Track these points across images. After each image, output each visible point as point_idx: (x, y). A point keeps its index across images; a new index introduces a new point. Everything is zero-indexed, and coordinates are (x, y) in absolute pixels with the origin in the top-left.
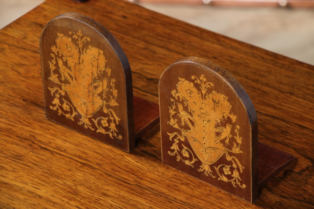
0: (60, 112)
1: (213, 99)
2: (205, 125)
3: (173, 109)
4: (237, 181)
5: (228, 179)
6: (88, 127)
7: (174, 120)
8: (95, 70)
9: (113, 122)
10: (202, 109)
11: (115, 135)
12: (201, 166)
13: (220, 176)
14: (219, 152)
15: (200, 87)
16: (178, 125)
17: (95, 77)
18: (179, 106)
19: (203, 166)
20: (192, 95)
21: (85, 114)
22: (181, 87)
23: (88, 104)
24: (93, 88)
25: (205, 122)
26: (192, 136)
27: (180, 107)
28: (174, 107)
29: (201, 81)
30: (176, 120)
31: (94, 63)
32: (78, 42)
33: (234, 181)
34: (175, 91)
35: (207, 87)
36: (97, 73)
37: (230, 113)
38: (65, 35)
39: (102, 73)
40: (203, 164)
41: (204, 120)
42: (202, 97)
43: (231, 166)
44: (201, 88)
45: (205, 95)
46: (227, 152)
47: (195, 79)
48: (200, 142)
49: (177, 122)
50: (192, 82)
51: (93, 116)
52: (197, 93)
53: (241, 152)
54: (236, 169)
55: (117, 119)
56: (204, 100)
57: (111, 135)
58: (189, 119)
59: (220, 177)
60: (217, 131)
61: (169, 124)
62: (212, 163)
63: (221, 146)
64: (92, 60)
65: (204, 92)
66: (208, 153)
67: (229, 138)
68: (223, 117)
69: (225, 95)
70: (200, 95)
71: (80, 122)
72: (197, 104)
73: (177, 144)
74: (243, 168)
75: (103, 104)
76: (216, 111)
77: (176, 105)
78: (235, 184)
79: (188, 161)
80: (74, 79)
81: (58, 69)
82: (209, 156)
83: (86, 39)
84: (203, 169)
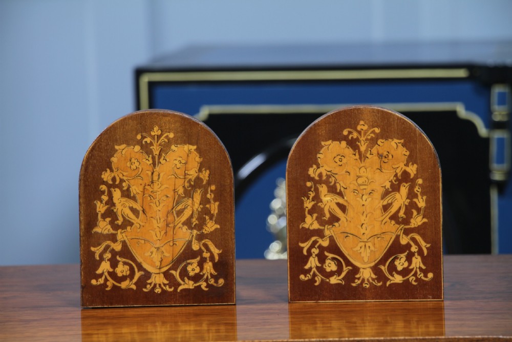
0: (111, 283)
1: (378, 154)
2: (364, 203)
3: (311, 198)
4: (419, 273)
5: (403, 277)
6: (162, 288)
7: (312, 217)
8: (180, 182)
9: (208, 261)
10: (359, 177)
11: (212, 282)
12: (357, 276)
13: (390, 277)
14: (387, 237)
15: (357, 143)
16: (318, 223)
17: (179, 195)
18: (320, 189)
19: (361, 274)
20: (344, 160)
21: (159, 267)
22: (325, 156)
23: (163, 249)
24: (175, 216)
25: (364, 197)
26: (343, 230)
27: (323, 189)
28: (312, 195)
29: (359, 133)
30: (315, 215)
31: (178, 172)
32: (152, 147)
33: (413, 275)
34: (315, 167)
35: (369, 137)
36: (184, 187)
37: (407, 165)
38: (128, 145)
39: (192, 183)
40: (361, 270)
41: (363, 195)
42: (360, 158)
43: (408, 251)
44: (359, 144)
45: (366, 151)
46: (402, 231)
47: (350, 133)
48: (356, 234)
49: (317, 219)
50: (345, 140)
51: (172, 265)
52: (351, 155)
53: (425, 220)
54: (416, 254)
55: (216, 252)
56: (364, 160)
57: (204, 285)
58: (338, 204)
59: (389, 279)
60: (385, 203)
61: (303, 228)
62: (376, 262)
63: (392, 225)
64: (175, 168)
65: (363, 148)
66: (369, 247)
67: (406, 205)
68: (396, 175)
69: (398, 139)
70: (357, 156)
71: (148, 286)
72: (352, 174)
73: (316, 255)
74: (428, 245)
75: (193, 236)
76: (383, 171)
77: (317, 190)
78: (414, 278)
79: (335, 276)
80: (141, 212)
81: (113, 208)
82: (371, 251)
83: (167, 137)
84: (361, 279)
